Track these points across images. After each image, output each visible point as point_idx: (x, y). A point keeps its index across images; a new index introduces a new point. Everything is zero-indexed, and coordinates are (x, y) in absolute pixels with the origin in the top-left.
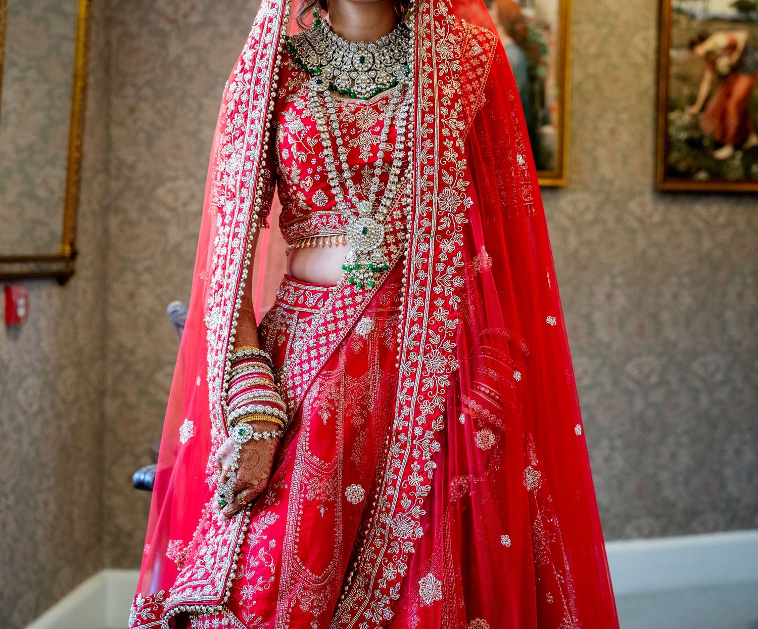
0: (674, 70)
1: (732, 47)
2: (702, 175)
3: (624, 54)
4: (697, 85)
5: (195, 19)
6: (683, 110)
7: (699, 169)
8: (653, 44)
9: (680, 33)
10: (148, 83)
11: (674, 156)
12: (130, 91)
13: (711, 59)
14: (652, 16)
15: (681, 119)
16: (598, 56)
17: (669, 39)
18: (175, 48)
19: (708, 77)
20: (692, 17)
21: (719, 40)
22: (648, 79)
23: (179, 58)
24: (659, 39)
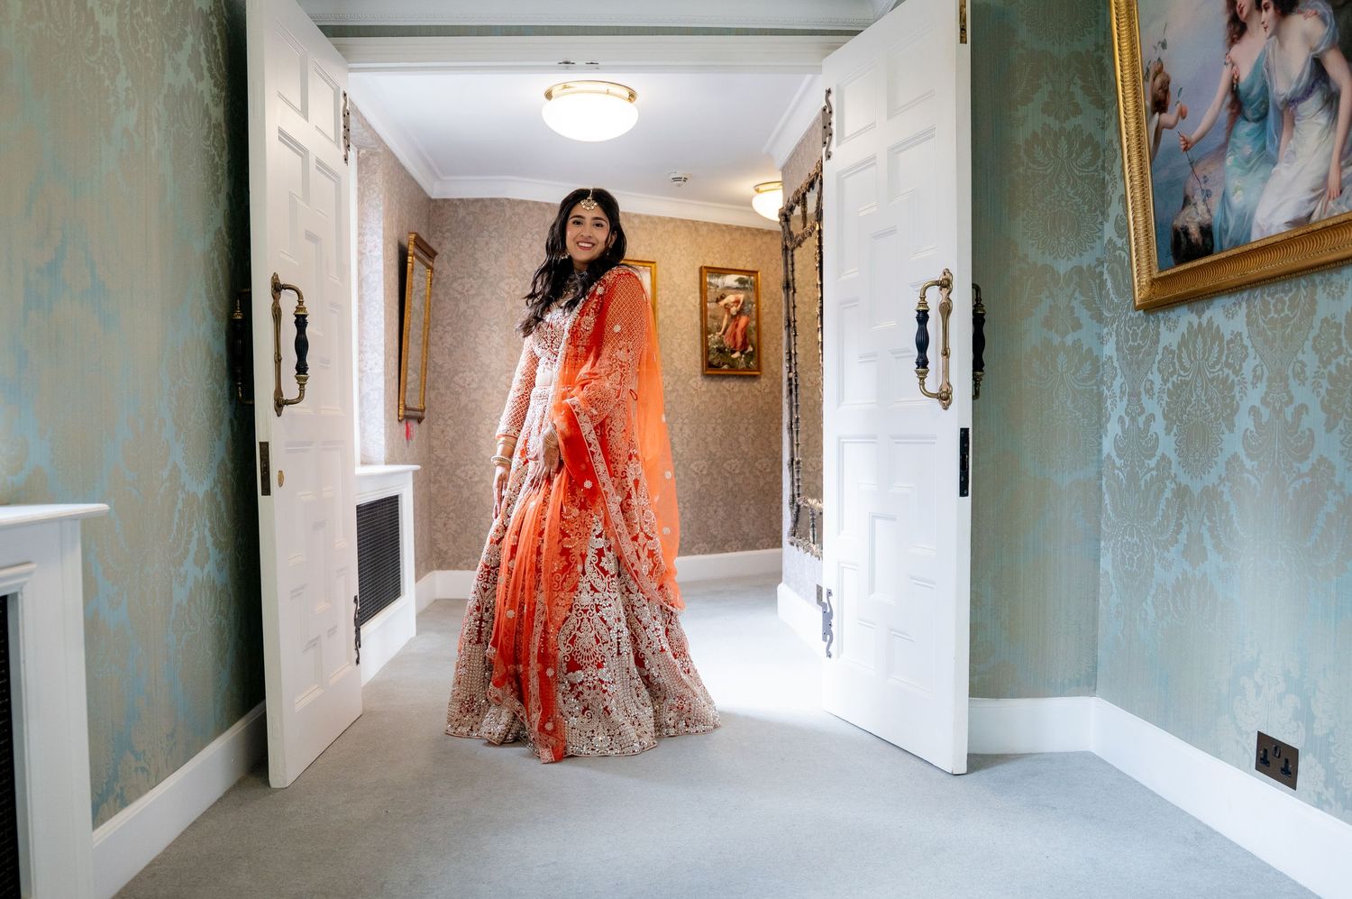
0: (709, 313)
1: (737, 302)
2: (725, 367)
3: (684, 306)
4: (721, 321)
5: (473, 292)
6: (715, 334)
7: (724, 364)
8: (698, 300)
9: (711, 295)
10: (449, 324)
11: (711, 357)
12: (440, 328)
13: (727, 307)
14: (698, 286)
15: (714, 338)
16: (671, 306)
17: (706, 298)
18: (463, 306)
19: (726, 316)
20: (718, 287)
21: (730, 298)
22: (697, 318)
23: (465, 311)
24: (701, 298)
